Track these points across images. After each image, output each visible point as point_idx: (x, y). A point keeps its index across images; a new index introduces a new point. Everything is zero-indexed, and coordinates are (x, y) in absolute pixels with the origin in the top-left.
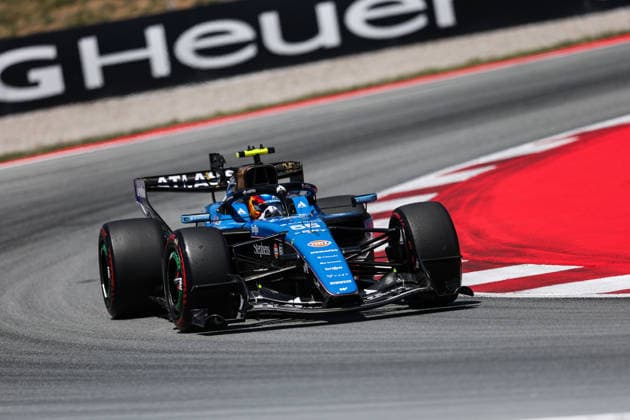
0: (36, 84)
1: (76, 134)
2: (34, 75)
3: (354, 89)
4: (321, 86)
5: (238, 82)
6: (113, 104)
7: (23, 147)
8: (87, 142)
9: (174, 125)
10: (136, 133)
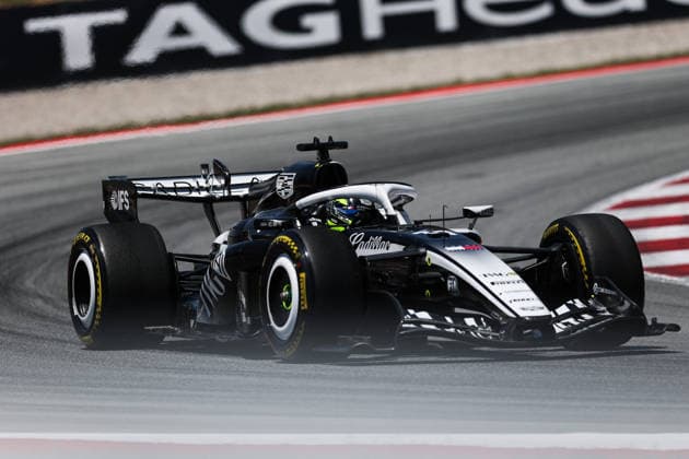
0: (308, 31)
1: (350, 88)
2: (309, 20)
3: (659, 59)
4: (621, 53)
5: (531, 43)
6: (392, 58)
7: (290, 98)
8: (362, 97)
9: (458, 84)
10: (416, 91)
